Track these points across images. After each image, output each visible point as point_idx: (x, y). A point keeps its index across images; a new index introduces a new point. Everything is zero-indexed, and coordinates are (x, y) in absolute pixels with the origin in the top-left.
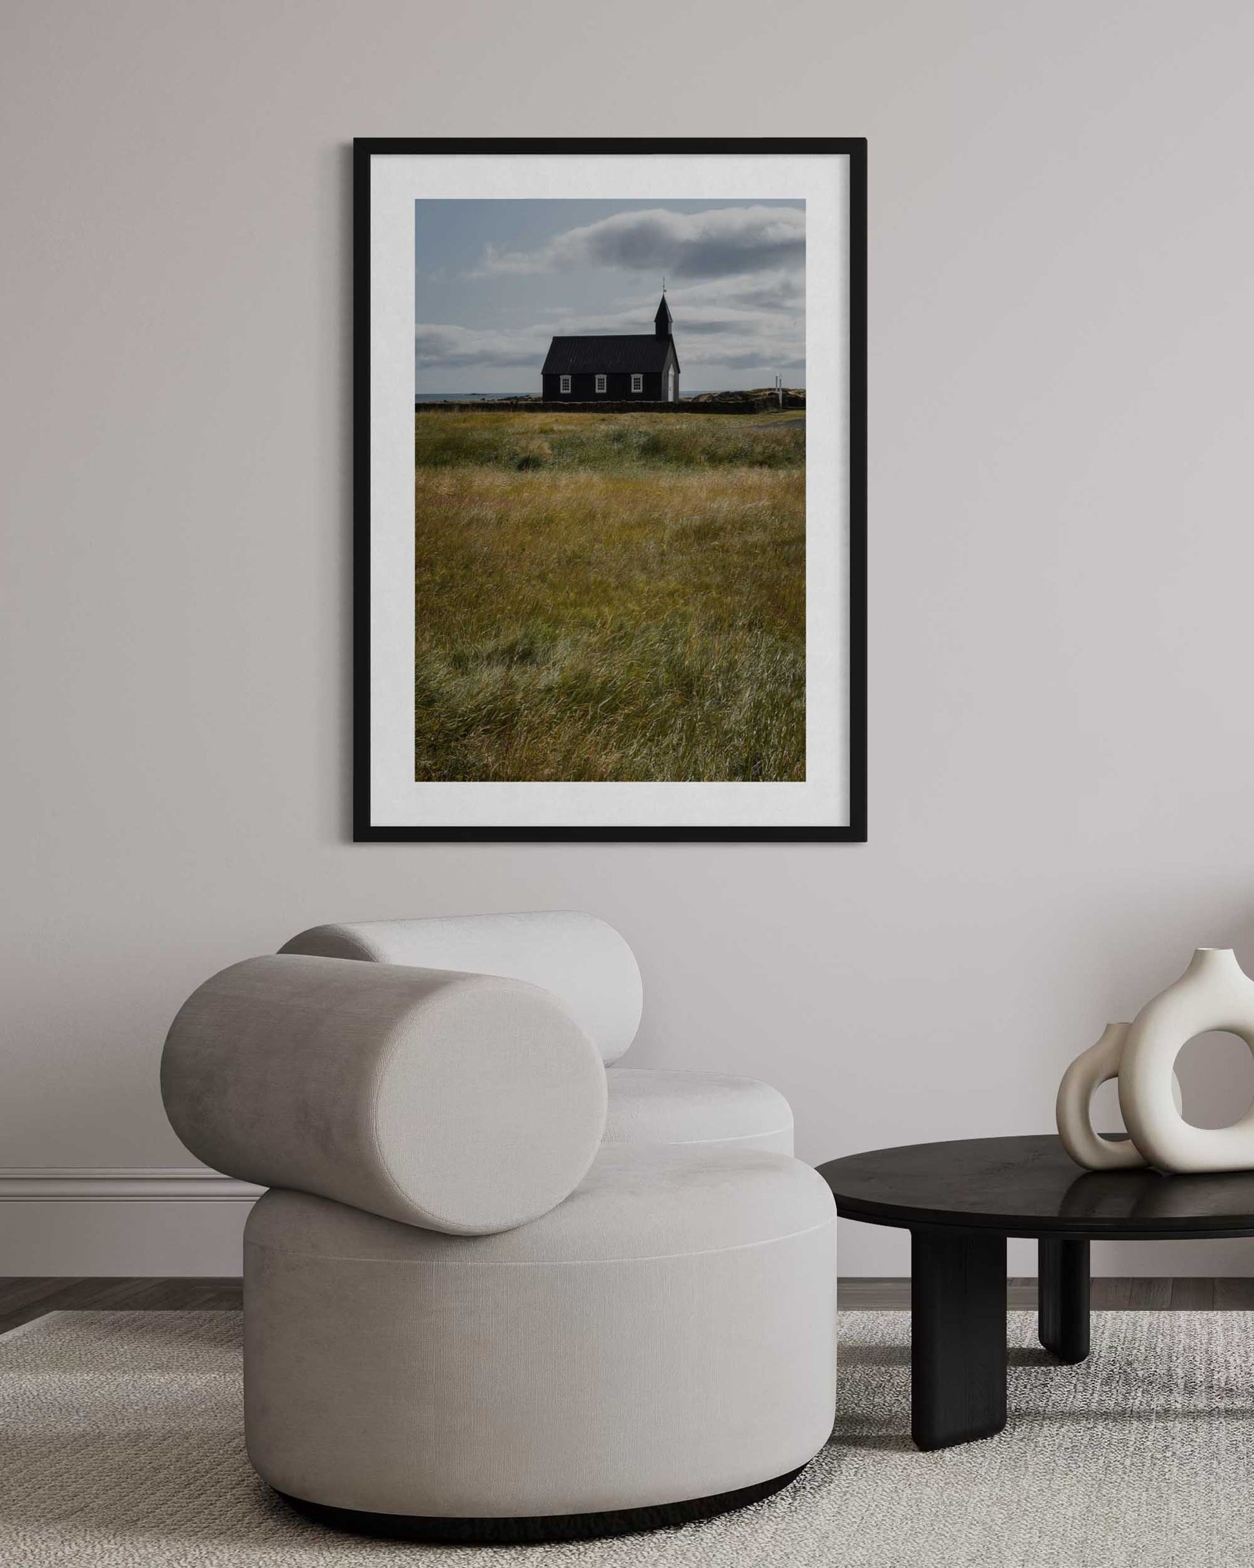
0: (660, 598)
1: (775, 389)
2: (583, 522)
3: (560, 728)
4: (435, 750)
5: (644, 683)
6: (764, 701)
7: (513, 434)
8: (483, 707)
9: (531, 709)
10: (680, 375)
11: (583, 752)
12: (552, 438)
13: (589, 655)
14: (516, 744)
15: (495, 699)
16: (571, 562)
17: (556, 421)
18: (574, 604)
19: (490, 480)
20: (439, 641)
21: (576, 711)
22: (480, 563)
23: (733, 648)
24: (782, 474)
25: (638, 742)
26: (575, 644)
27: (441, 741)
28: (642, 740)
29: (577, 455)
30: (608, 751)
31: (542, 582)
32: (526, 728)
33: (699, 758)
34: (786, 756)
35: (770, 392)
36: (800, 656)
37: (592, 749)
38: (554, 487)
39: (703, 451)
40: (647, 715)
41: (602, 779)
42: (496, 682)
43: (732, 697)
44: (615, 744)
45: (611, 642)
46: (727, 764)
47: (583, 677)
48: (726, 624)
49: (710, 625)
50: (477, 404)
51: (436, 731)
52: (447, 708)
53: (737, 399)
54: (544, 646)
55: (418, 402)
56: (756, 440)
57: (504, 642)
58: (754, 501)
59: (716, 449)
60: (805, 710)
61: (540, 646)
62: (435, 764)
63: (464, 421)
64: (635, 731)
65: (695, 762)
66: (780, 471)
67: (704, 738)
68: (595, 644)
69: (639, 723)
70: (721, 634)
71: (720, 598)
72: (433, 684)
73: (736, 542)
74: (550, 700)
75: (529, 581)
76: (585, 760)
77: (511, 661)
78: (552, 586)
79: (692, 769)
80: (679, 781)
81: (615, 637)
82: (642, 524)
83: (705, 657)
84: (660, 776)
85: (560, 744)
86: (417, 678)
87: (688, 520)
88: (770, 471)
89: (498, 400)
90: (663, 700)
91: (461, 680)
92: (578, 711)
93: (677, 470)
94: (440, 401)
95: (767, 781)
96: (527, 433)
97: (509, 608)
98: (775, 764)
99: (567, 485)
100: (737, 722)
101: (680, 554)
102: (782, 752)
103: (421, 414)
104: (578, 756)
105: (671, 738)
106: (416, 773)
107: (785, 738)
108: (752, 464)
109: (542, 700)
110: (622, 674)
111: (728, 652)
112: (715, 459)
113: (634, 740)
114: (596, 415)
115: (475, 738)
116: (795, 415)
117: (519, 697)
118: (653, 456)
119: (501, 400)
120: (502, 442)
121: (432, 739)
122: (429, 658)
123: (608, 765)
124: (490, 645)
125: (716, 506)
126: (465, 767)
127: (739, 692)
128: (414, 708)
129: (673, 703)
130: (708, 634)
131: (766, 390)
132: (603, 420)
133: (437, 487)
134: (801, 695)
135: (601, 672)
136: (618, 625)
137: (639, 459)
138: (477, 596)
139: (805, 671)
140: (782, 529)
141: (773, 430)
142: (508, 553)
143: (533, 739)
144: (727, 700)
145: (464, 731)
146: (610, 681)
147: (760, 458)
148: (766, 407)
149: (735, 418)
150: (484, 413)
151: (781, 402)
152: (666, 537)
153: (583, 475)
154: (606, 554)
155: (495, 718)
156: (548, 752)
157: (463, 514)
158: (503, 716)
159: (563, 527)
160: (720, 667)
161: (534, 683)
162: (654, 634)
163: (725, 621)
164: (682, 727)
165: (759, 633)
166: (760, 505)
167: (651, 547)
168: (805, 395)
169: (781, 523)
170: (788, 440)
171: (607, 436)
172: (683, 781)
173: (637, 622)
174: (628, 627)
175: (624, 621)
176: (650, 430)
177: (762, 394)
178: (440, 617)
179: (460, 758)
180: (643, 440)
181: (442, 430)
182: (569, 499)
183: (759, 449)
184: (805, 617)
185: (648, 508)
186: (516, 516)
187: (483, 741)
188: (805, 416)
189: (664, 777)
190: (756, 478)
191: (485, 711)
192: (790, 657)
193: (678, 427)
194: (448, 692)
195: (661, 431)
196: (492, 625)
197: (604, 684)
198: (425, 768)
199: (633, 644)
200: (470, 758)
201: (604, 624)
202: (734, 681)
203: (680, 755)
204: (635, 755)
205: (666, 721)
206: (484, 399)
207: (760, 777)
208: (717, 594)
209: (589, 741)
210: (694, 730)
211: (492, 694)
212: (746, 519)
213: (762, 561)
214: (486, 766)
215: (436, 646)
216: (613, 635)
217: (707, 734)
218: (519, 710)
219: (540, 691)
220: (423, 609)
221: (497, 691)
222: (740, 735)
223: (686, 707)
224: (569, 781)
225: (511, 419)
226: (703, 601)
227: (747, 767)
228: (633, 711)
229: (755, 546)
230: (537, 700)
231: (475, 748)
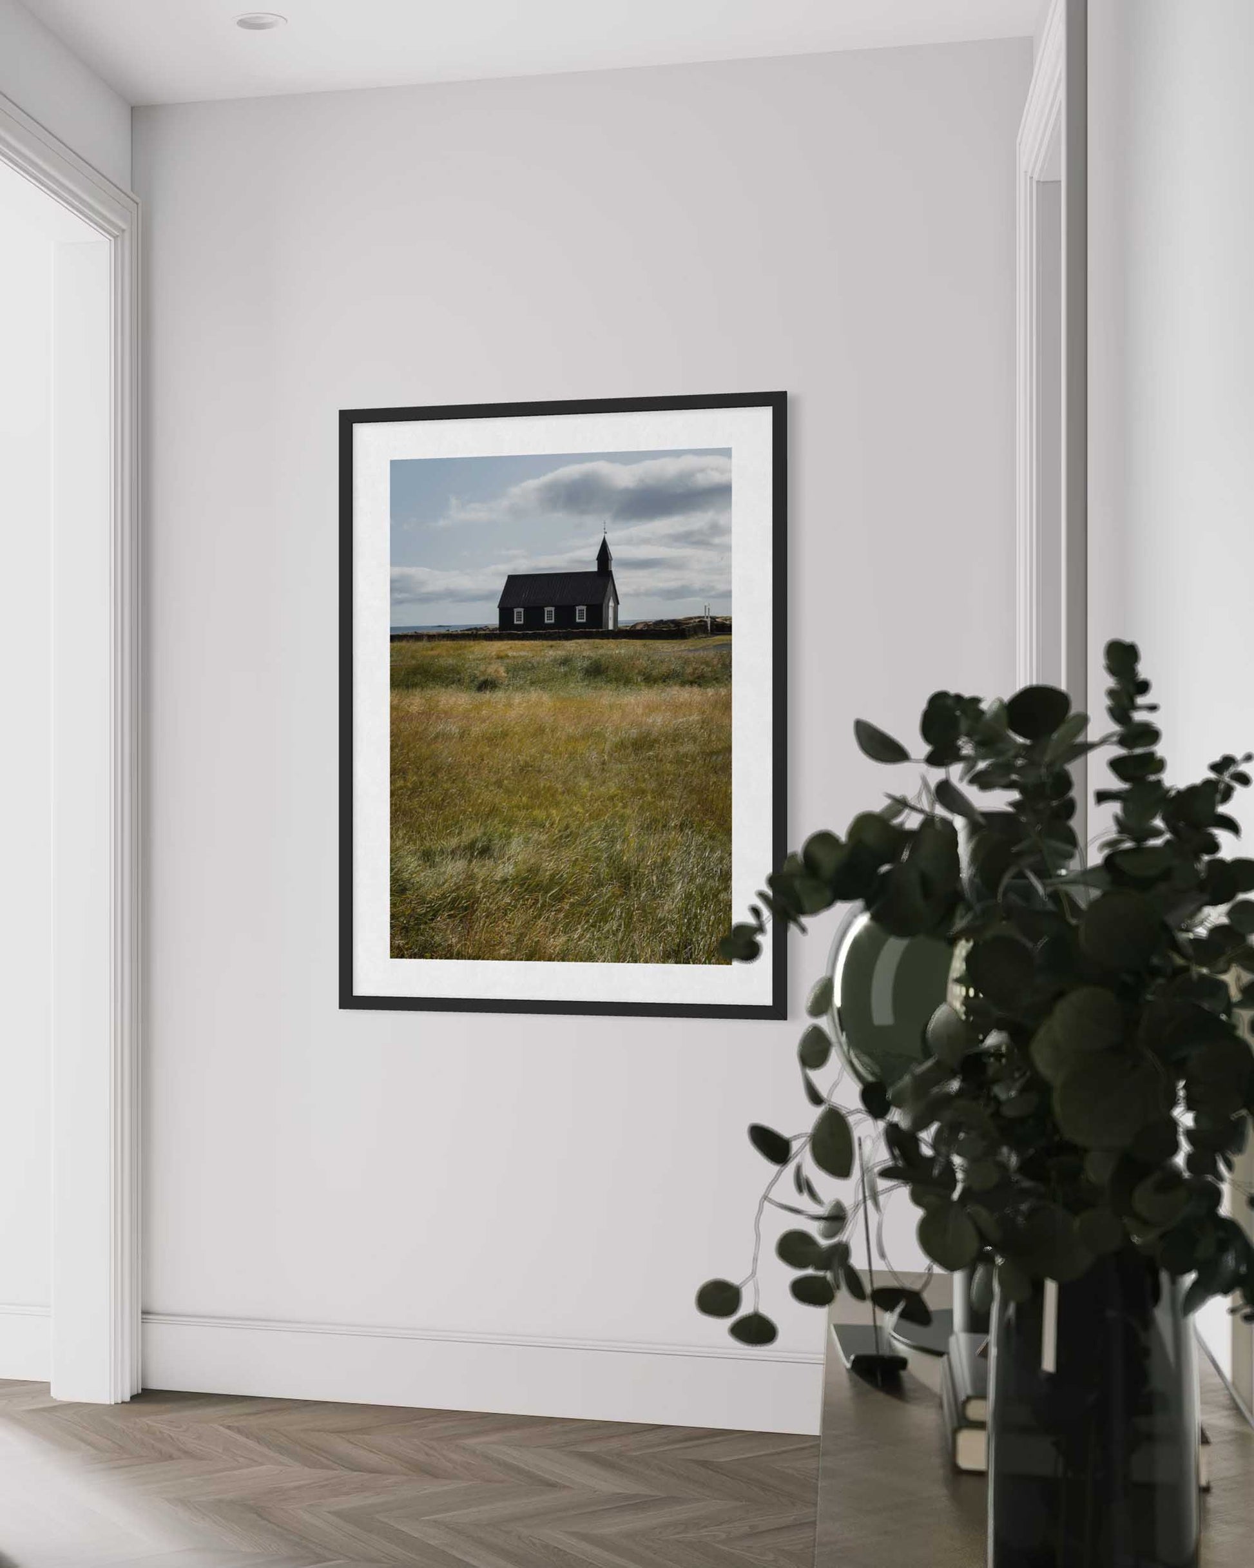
0: (601, 802)
1: (703, 617)
2: (534, 735)
3: (514, 914)
4: (407, 932)
5: (588, 876)
6: (694, 893)
7: (474, 660)
8: (447, 895)
9: (489, 898)
10: (619, 606)
11: (534, 936)
12: (507, 663)
13: (540, 851)
14: (476, 927)
15: (458, 888)
16: (524, 770)
17: (511, 648)
18: (526, 807)
19: (454, 699)
20: (410, 838)
21: (527, 900)
22: (445, 772)
23: (667, 845)
24: (710, 692)
25: (582, 927)
26: (527, 841)
27: (412, 923)
28: (586, 926)
29: (529, 678)
30: (555, 934)
31: (498, 787)
32: (484, 914)
33: (637, 942)
34: (714, 942)
35: (699, 620)
36: (727, 853)
37: (542, 933)
38: (509, 705)
39: (639, 673)
40: (590, 904)
41: (550, 959)
42: (459, 874)
43: (665, 889)
44: (562, 929)
45: (558, 840)
46: (661, 948)
47: (534, 870)
48: (661, 825)
49: (645, 826)
50: (442, 634)
51: (408, 915)
52: (417, 896)
53: (670, 627)
54: (500, 843)
55: (392, 634)
56: (687, 662)
57: (466, 839)
58: (685, 716)
59: (651, 670)
60: (731, 901)
61: (497, 843)
62: (407, 944)
63: (432, 650)
64: (579, 917)
65: (633, 946)
66: (708, 690)
67: (641, 925)
68: (545, 841)
69: (582, 911)
70: (655, 834)
71: (654, 802)
72: (406, 875)
73: (669, 752)
74: (505, 890)
75: (487, 787)
76: (536, 942)
77: (472, 855)
78: (508, 791)
79: (629, 952)
80: (619, 962)
81: (561, 836)
82: (586, 736)
83: (641, 853)
84: (602, 958)
85: (514, 928)
86: (392, 869)
87: (626, 733)
88: (699, 689)
89: (461, 631)
90: (604, 891)
91: (429, 872)
92: (530, 900)
93: (616, 689)
94: (410, 632)
95: (697, 963)
96: (485, 659)
97: (470, 810)
98: (704, 948)
99: (520, 703)
100: (669, 911)
101: (619, 763)
102: (711, 938)
103: (395, 644)
104: (530, 939)
105: (611, 924)
106: (391, 950)
107: (712, 926)
108: (683, 684)
109: (498, 890)
110: (568, 868)
111: (662, 849)
112: (650, 680)
113: (579, 926)
114: (545, 642)
115: (440, 922)
116: (723, 640)
117: (478, 887)
118: (595, 677)
119: (463, 630)
120: (464, 667)
121: (405, 922)
122: (402, 853)
123: (555, 948)
124: (454, 842)
125: (651, 721)
126: (432, 946)
127: (672, 884)
128: (389, 895)
129: (613, 893)
130: (644, 834)
131: (695, 618)
132: (551, 646)
133: (409, 706)
134: (727, 888)
135: (549, 866)
136: (565, 825)
137: (583, 680)
138: (443, 800)
139: (731, 867)
140: (710, 741)
141: (702, 653)
142: (469, 762)
143: (491, 923)
144: (661, 892)
145: (432, 915)
146: (558, 874)
147: (691, 678)
148: (696, 633)
149: (668, 643)
150: (448, 642)
151: (709, 628)
152: (608, 747)
153: (534, 695)
154: (554, 763)
155: (458, 904)
156: (504, 935)
157: (431, 729)
158: (465, 903)
159: (517, 740)
160: (655, 862)
161: (492, 875)
162: (596, 834)
163: (659, 822)
164: (621, 915)
165: (690, 833)
166: (691, 719)
167: (594, 757)
168: (731, 622)
169: (709, 735)
170: (715, 661)
171: (555, 660)
172: (622, 962)
173: (581, 822)
174: (573, 827)
175: (570, 822)
176: (592, 655)
177: (692, 621)
178: (411, 818)
179: (428, 939)
180: (586, 663)
181: (413, 657)
182: (522, 715)
183: (689, 670)
184: (731, 818)
185: (590, 723)
186: (476, 730)
187: (448, 924)
188: (731, 640)
189: (605, 958)
190: (687, 695)
191: (449, 898)
192: (718, 854)
193: (617, 652)
194: (418, 882)
195: (602, 655)
196: (456, 825)
197: (552, 876)
198: (399, 947)
199: (578, 842)
200: (437, 938)
201: (552, 825)
202: (667, 875)
203: (619, 940)
204: (580, 939)
205: (607, 909)
206: (448, 630)
207: (690, 960)
208: (652, 798)
209: (540, 925)
210: (631, 918)
211: (456, 884)
212: (677, 732)
213: (692, 769)
214: (451, 946)
215: (408, 842)
216: (560, 834)
217: (643, 921)
218: (479, 898)
219: (496, 882)
220: (396, 811)
221: (459, 882)
222: (672, 922)
223: (625, 897)
224: (521, 960)
225: (471, 647)
226: (640, 804)
227: (679, 951)
228: (578, 901)
229: (686, 755)
230: (494, 890)
231: (441, 930)
